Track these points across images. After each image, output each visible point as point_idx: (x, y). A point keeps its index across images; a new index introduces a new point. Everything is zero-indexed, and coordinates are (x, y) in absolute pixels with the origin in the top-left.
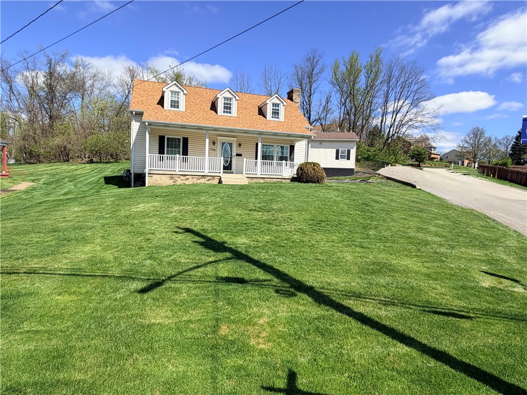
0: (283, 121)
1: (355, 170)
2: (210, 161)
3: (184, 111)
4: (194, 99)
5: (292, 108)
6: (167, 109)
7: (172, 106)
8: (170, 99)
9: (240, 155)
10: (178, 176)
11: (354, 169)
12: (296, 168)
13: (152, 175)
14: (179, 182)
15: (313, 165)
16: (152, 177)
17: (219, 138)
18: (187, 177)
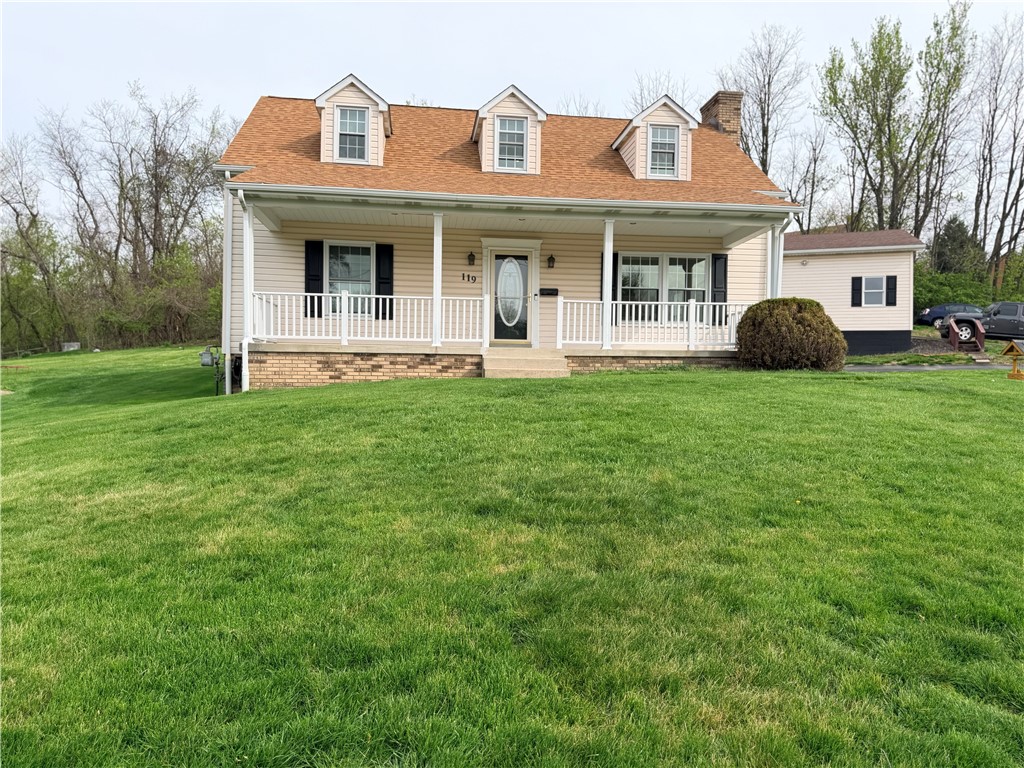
0: (689, 179)
1: (913, 334)
2: (447, 305)
3: (381, 164)
4: (418, 135)
5: (715, 145)
6: (329, 160)
7: (343, 153)
8: (338, 131)
9: (553, 293)
10: (346, 358)
11: (910, 332)
12: (734, 321)
13: (264, 358)
14: (351, 375)
15: (795, 307)
16: (264, 362)
17: (486, 241)
18: (375, 361)
